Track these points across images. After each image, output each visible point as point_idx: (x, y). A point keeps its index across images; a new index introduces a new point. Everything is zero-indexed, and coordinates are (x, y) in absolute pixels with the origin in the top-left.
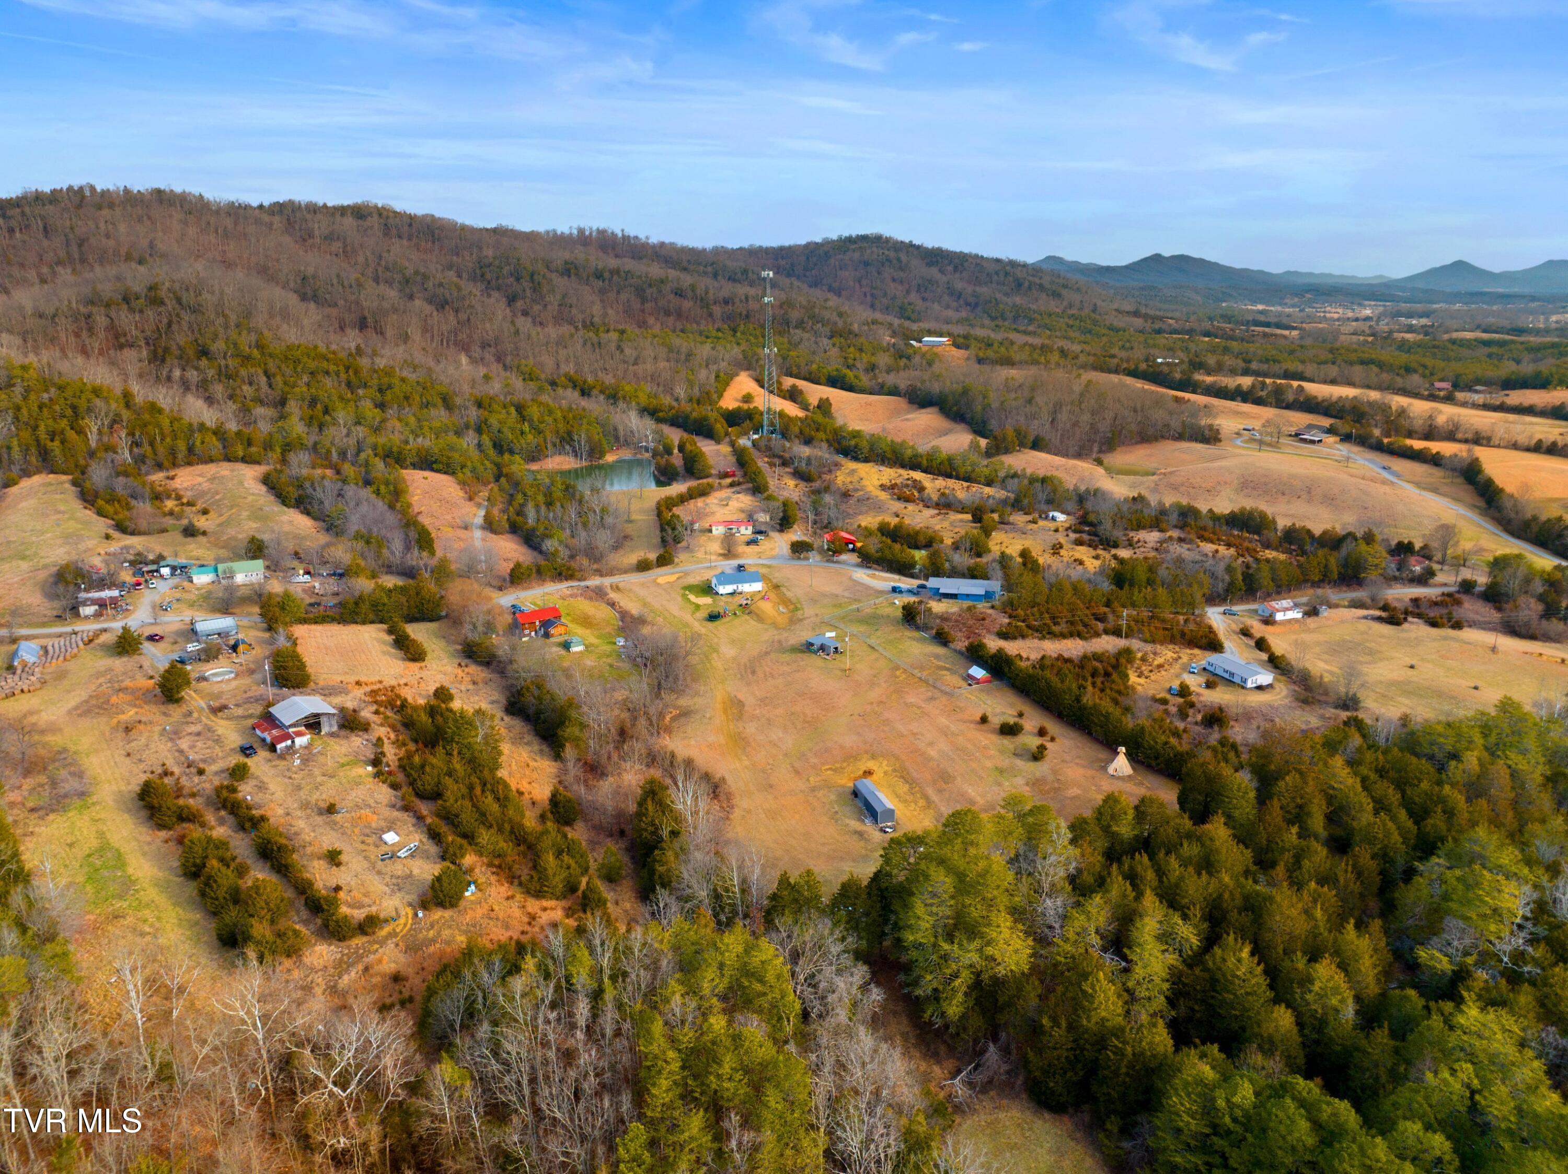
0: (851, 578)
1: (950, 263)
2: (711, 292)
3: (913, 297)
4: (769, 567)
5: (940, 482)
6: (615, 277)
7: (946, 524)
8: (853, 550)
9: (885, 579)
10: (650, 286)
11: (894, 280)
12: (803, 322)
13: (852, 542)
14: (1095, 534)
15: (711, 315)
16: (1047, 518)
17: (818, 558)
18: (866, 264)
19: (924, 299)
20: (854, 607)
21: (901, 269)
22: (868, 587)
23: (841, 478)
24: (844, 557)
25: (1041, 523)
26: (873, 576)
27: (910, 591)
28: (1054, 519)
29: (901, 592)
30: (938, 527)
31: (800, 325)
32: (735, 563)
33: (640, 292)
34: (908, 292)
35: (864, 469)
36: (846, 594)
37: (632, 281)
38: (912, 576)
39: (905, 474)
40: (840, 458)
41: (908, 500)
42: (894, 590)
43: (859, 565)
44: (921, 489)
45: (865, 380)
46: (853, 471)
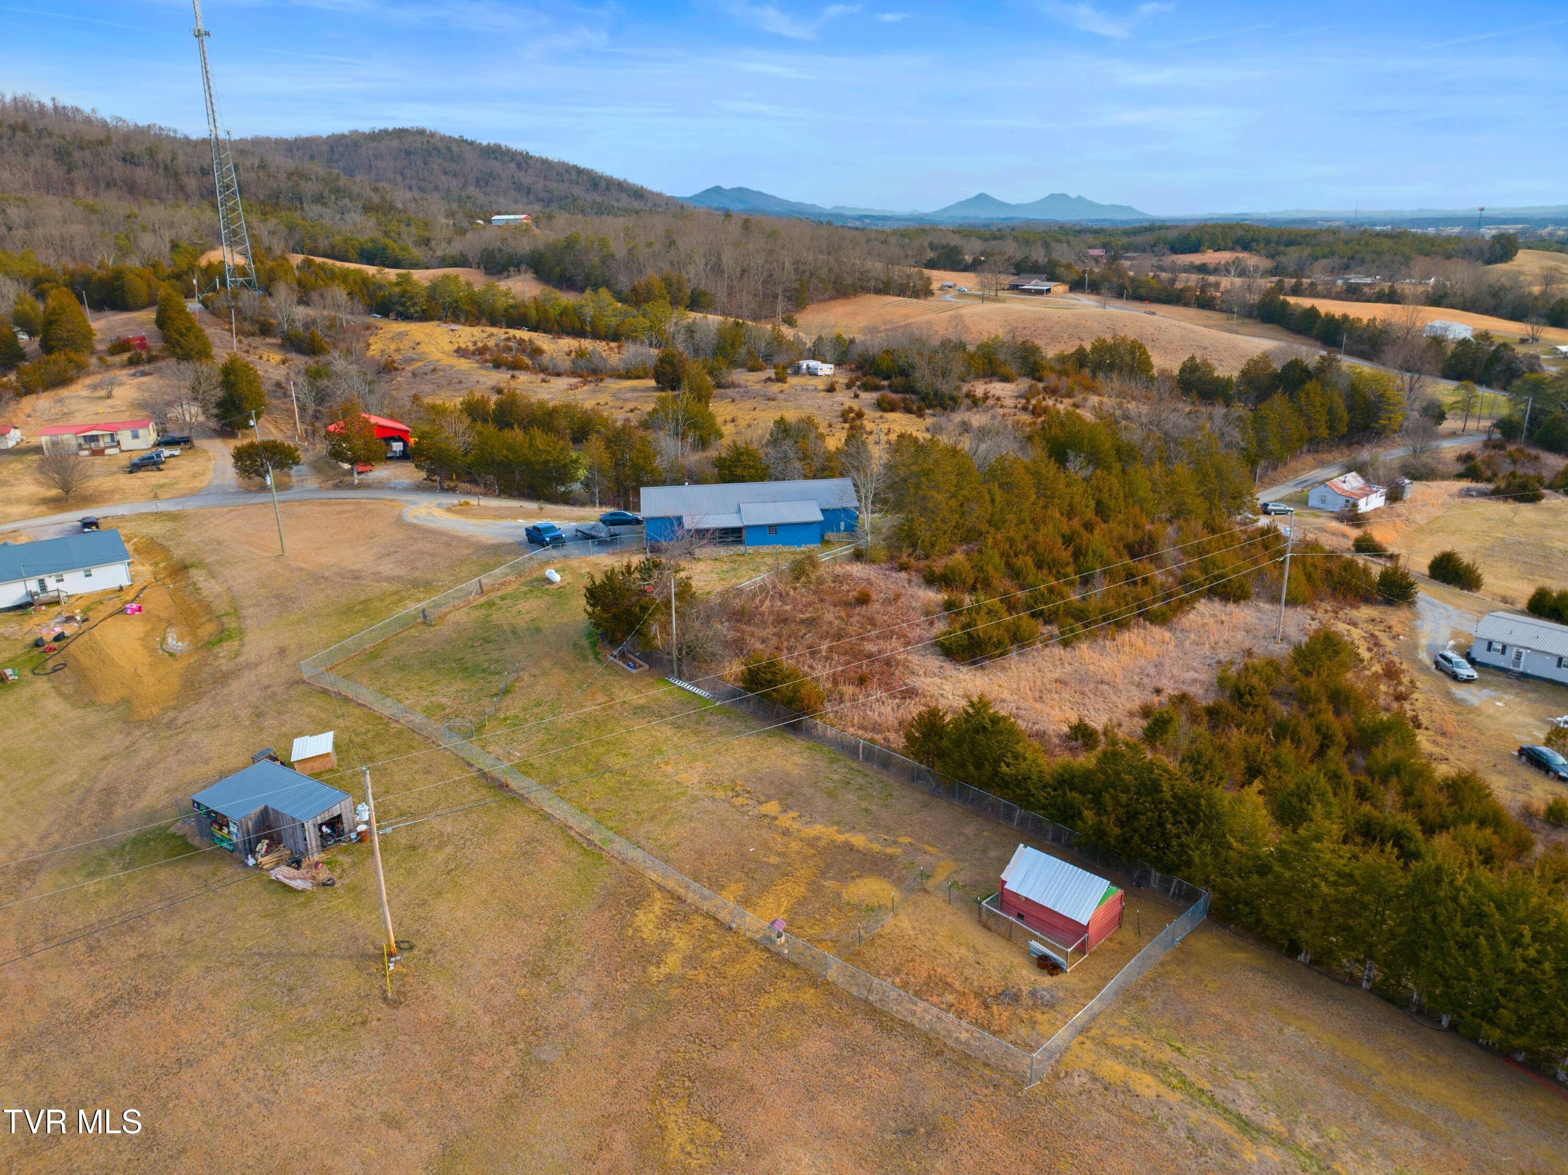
0: (400, 522)
1: (512, 159)
2: (181, 158)
3: (472, 190)
4: (172, 517)
5: (568, 343)
6: (20, 135)
7: (603, 398)
8: (405, 456)
9: (499, 515)
10: (81, 148)
11: (445, 173)
12: (321, 196)
13: (401, 436)
14: (909, 389)
15: (182, 188)
16: (797, 371)
17: (313, 482)
18: (408, 153)
19: (485, 194)
20: (413, 607)
21: (452, 159)
22: (451, 540)
23: (377, 347)
24: (380, 472)
25: (793, 381)
26: (463, 510)
27: (585, 537)
28: (812, 373)
29: (558, 541)
30: (589, 405)
31: (319, 199)
32: (74, 517)
33: (62, 155)
34: (465, 186)
35: (417, 330)
36: (387, 568)
37: (46, 141)
38: (567, 500)
39: (500, 333)
40: (376, 320)
41: (515, 366)
42: (536, 537)
43: (419, 488)
44: (537, 352)
45: (417, 252)
46: (400, 336)
